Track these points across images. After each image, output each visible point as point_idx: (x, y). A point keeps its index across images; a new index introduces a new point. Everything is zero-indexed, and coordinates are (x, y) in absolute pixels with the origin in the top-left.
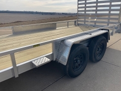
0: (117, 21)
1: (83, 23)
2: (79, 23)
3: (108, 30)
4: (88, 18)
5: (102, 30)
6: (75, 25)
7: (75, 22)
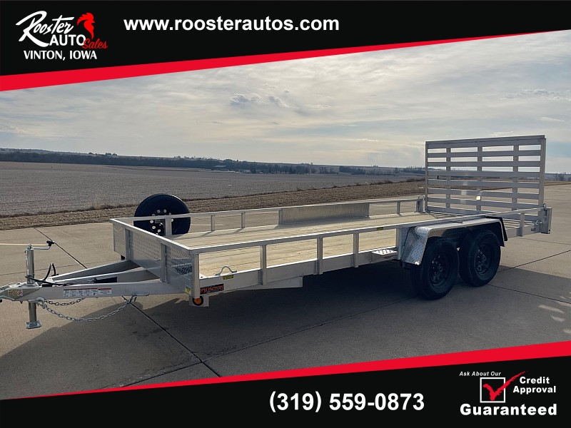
0: (535, 202)
1: (443, 206)
2: (430, 204)
3: (501, 219)
4: (459, 193)
5: (488, 217)
6: (419, 210)
7: (419, 202)
